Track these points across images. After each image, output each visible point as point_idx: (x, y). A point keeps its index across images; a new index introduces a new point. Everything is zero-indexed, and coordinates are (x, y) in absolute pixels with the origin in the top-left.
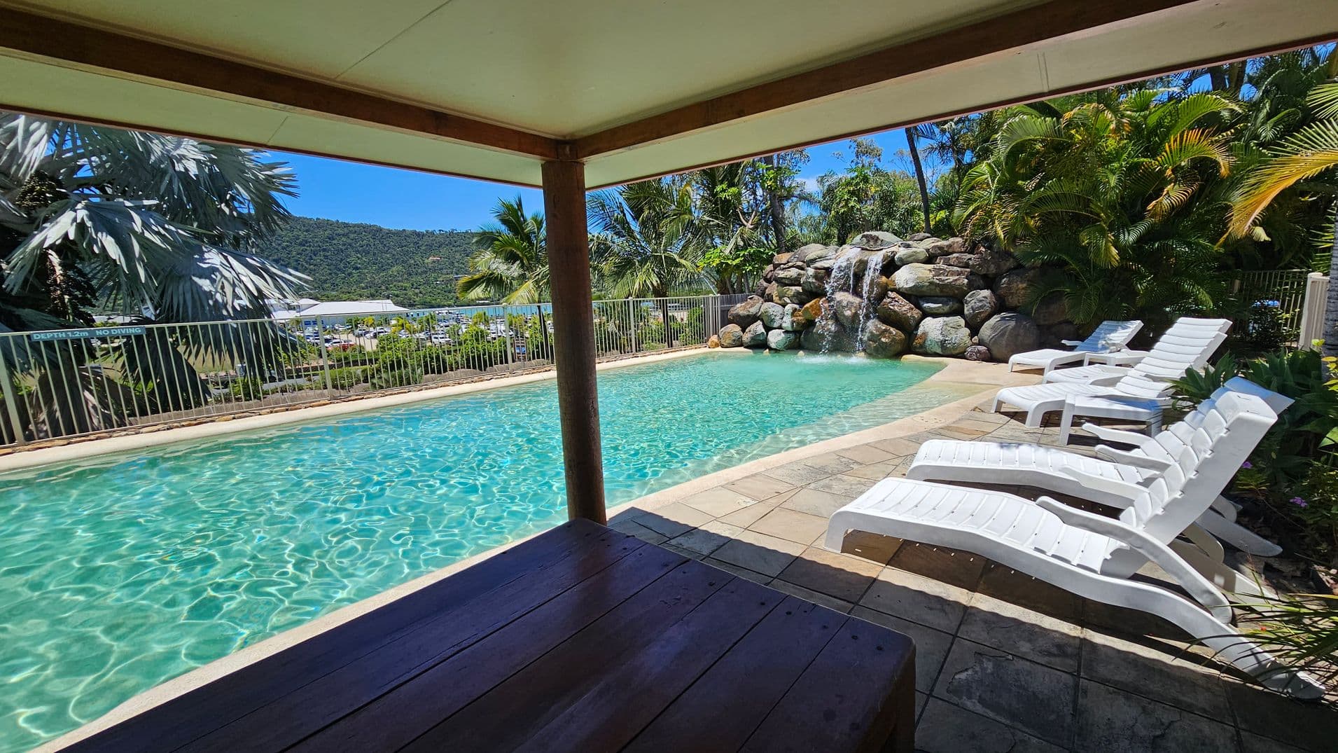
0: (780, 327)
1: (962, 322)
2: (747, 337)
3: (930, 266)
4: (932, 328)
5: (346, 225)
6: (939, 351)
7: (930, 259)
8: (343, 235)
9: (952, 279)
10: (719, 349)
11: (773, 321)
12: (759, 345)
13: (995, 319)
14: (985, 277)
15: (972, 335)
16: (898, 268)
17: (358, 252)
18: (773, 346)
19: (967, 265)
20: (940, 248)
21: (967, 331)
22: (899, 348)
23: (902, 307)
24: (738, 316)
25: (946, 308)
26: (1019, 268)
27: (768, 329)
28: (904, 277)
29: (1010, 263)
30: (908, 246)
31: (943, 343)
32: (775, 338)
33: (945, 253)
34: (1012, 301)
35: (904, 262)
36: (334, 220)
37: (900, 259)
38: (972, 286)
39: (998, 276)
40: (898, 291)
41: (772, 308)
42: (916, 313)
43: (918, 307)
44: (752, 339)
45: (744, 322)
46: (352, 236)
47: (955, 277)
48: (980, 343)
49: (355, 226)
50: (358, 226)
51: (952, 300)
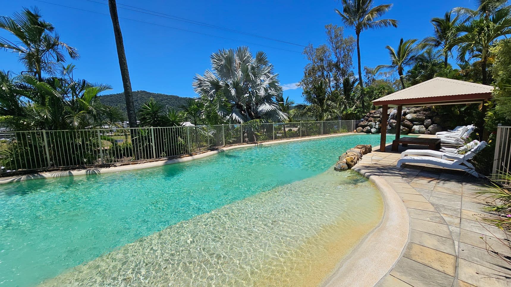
0: (375, 128)
1: (424, 126)
2: (364, 130)
3: (416, 114)
4: (416, 128)
5: (167, 96)
6: (418, 133)
7: (415, 112)
8: (166, 99)
9: (421, 117)
10: (357, 133)
11: (373, 126)
12: (368, 132)
13: (432, 126)
14: (429, 117)
15: (426, 129)
16: (407, 114)
17: (170, 105)
18: (373, 132)
19: (425, 114)
20: (418, 110)
21: (425, 128)
22: (407, 132)
23: (408, 123)
24: (362, 125)
25: (420, 123)
26: (437, 115)
27: (371, 128)
28: (409, 116)
29: (436, 114)
30: (409, 110)
31: (419, 131)
32: (373, 130)
33: (418, 111)
34: (435, 122)
35: (408, 113)
36: (163, 94)
37: (408, 112)
38: (426, 119)
39: (433, 117)
40: (407, 120)
41: (373, 123)
42: (412, 125)
43: (413, 123)
44: (367, 130)
45: (364, 127)
46: (169, 99)
47: (422, 117)
48: (429, 131)
49: (170, 96)
50: (171, 96)
51: (421, 122)
